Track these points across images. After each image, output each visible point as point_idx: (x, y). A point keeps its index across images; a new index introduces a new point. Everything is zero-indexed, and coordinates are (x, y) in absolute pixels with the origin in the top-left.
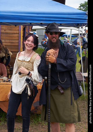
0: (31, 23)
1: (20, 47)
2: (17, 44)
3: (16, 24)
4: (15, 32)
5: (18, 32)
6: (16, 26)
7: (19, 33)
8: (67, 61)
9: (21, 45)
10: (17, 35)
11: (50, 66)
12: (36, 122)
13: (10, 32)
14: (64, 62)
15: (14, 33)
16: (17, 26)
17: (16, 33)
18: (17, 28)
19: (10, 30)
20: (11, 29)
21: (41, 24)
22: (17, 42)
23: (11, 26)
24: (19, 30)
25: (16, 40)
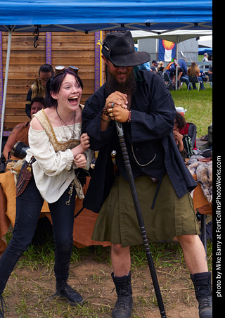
0: (122, 25)
1: (99, 82)
2: (91, 77)
3: (87, 29)
4: (86, 47)
5: (91, 47)
6: (86, 32)
7: (95, 49)
8: (154, 117)
9: (101, 78)
10: (90, 54)
11: (121, 130)
12: (140, 261)
13: (73, 47)
14: (149, 119)
15: (84, 50)
16: (90, 33)
17: (88, 50)
18: (90, 37)
19: (74, 42)
20: (75, 40)
21: (148, 24)
22: (90, 71)
23: (76, 33)
24: (94, 43)
25: (88, 67)
